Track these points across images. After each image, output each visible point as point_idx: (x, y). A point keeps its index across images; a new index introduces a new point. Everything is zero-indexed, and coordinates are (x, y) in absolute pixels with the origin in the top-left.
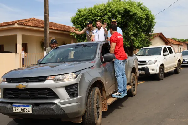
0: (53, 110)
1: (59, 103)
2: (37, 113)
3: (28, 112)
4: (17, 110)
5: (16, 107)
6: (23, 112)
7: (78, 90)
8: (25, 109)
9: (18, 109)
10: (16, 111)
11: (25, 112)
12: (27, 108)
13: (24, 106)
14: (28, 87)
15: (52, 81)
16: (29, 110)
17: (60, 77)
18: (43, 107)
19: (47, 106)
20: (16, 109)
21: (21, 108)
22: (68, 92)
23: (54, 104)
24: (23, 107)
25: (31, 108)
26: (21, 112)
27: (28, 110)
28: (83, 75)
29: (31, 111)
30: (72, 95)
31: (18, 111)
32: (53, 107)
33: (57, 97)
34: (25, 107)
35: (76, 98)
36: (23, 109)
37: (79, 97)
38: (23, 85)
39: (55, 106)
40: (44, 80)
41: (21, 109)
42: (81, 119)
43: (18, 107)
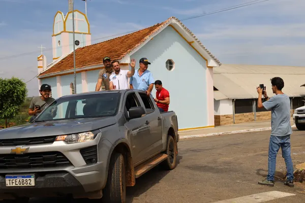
0: (64, 181)
1: (72, 171)
2: (41, 186)
3: (28, 185)
4: (12, 183)
5: (11, 179)
6: (21, 185)
7: (97, 154)
8: (25, 182)
9: (14, 181)
10: (11, 185)
11: (25, 185)
12: (28, 179)
13: (23, 177)
14: (29, 151)
15: (62, 142)
16: (31, 182)
17: (74, 137)
18: (50, 177)
19: (56, 176)
20: (11, 181)
21: (18, 179)
22: (84, 158)
23: (66, 172)
24: (21, 179)
25: (33, 179)
26: (19, 185)
27: (29, 182)
28: (103, 134)
29: (33, 184)
30: (89, 161)
31: (14, 185)
32: (64, 176)
33: (70, 164)
34: (25, 179)
35: (94, 165)
36: (21, 181)
37: (98, 163)
38: (22, 148)
39: (67, 175)
40: (52, 142)
41: (18, 181)
42: (101, 193)
43: (15, 179)
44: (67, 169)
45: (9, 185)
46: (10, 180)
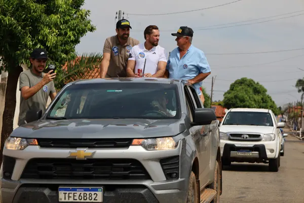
0: (143, 198)
1: (152, 186)
3: (93, 201)
4: (69, 197)
5: (68, 192)
6: (82, 201)
7: (178, 168)
8: (88, 196)
9: (71, 195)
10: (67, 200)
11: (88, 201)
12: (93, 193)
13: (86, 190)
16: (97, 197)
18: (124, 192)
20: (67, 195)
21: (78, 193)
22: (164, 170)
23: (144, 187)
24: (82, 193)
25: (100, 193)
26: (78, 201)
27: (94, 197)
30: (169, 176)
31: (71, 200)
32: (143, 192)
33: (149, 177)
34: (88, 193)
35: (175, 182)
36: (82, 195)
37: (180, 179)
39: (146, 192)
40: (127, 146)
41: (77, 195)
43: (73, 192)
44: (147, 183)
45: (63, 200)
46: (65, 193)
